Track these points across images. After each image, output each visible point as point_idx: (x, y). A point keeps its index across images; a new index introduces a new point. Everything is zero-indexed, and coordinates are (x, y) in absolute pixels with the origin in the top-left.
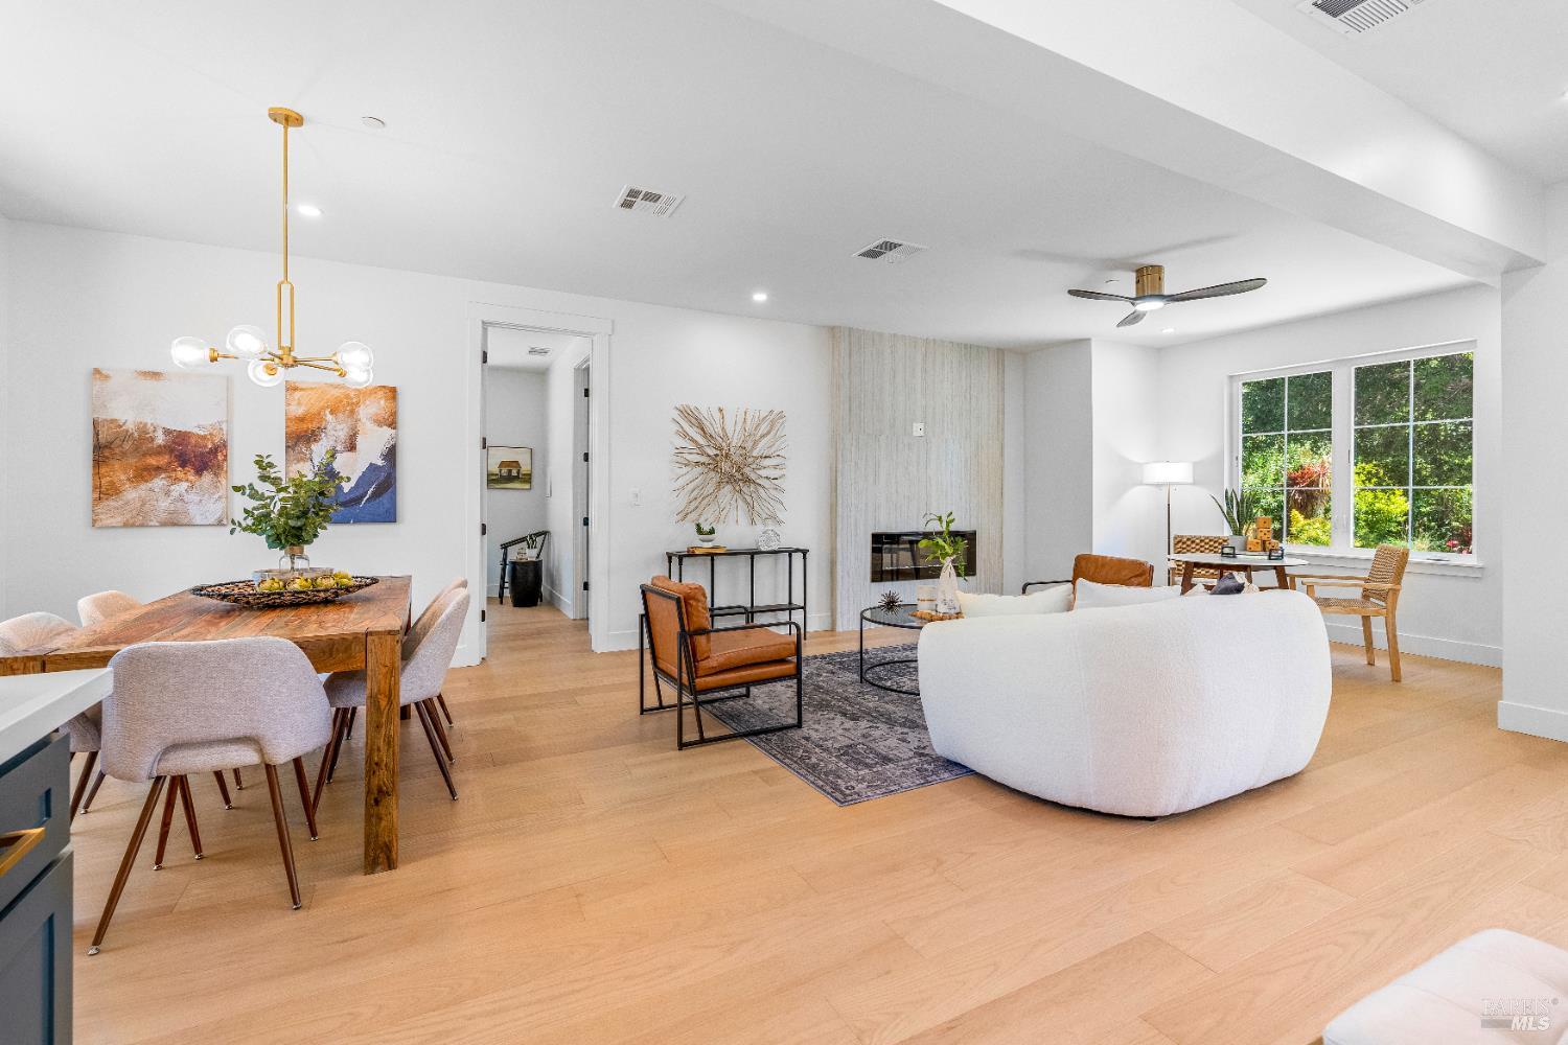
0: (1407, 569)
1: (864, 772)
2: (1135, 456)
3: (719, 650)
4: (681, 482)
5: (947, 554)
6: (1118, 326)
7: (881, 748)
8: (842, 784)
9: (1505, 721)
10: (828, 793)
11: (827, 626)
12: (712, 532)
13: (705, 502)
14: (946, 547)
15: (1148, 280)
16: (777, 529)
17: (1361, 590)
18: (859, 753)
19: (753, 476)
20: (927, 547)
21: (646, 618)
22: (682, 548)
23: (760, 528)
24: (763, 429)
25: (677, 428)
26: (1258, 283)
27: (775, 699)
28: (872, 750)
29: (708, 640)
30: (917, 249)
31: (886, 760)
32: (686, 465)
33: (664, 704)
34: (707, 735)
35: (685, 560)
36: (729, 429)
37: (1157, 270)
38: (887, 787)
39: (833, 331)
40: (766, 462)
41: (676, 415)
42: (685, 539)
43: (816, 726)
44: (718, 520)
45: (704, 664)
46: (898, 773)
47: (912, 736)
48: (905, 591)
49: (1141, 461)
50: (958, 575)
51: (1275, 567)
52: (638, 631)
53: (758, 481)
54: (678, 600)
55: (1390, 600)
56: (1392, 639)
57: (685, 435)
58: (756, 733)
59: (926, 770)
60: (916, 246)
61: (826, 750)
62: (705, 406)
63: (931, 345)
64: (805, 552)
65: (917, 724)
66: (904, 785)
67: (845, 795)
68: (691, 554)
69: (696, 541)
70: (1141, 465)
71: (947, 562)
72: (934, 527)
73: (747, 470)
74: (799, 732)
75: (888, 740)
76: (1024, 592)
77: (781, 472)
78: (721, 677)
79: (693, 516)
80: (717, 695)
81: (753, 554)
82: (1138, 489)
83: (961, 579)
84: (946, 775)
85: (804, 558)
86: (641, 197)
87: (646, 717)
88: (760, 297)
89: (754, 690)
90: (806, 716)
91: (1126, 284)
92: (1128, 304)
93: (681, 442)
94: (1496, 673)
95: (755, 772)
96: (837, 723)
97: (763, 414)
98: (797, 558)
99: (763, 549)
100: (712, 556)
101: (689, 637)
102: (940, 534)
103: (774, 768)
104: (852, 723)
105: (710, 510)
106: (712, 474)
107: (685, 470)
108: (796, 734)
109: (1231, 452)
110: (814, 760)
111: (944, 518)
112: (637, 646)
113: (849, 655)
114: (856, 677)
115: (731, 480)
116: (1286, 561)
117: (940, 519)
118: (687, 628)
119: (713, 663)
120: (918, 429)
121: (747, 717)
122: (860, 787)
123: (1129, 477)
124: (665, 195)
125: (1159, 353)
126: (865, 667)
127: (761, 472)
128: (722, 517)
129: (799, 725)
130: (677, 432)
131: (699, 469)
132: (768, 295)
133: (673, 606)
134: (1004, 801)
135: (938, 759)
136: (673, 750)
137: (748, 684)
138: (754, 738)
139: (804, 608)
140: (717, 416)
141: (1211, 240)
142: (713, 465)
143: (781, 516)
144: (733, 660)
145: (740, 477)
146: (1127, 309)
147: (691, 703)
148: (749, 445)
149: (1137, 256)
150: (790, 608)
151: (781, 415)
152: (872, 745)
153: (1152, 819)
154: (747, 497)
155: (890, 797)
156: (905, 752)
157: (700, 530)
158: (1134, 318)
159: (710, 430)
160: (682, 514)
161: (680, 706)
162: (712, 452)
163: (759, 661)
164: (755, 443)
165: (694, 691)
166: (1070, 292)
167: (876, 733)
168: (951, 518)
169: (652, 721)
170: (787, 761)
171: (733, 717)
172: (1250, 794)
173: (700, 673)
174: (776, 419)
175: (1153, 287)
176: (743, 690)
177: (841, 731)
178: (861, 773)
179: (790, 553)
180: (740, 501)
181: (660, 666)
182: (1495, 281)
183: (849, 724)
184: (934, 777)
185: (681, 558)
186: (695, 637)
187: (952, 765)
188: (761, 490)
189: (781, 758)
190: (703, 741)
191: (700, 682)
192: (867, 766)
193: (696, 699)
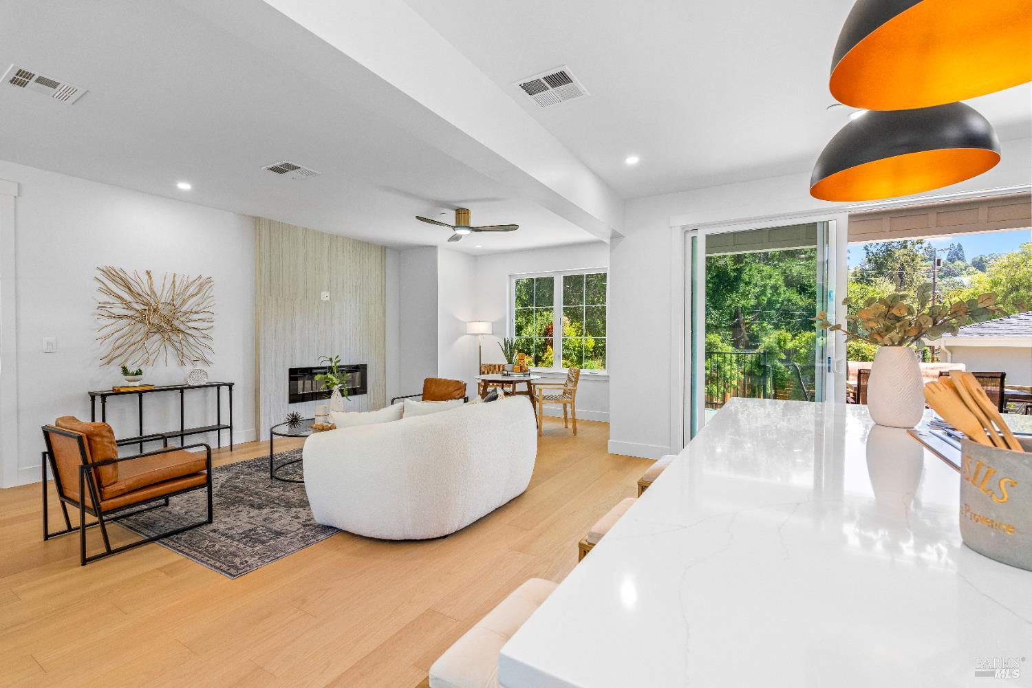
0: (580, 378)
1: (259, 547)
2: (462, 316)
3: (125, 475)
4: (105, 332)
5: (335, 384)
6: (449, 241)
7: (277, 526)
8: (237, 561)
9: (611, 450)
10: (224, 571)
11: (253, 438)
12: (139, 373)
13: (132, 348)
14: (334, 379)
15: (462, 216)
16: (206, 368)
17: (562, 390)
18: (258, 534)
19: (182, 327)
20: (321, 379)
21: (50, 455)
22: (106, 387)
23: (189, 367)
24: (192, 290)
25: (99, 285)
26: (513, 227)
27: (189, 505)
28: (269, 530)
29: (116, 469)
30: (312, 173)
31: (279, 534)
32: (111, 317)
33: (73, 527)
34: (113, 547)
35: (108, 398)
36: (157, 288)
37: (466, 212)
38: (273, 555)
39: (257, 220)
40: (196, 317)
41: (99, 275)
42: (111, 378)
43: (227, 519)
44: (146, 362)
45: (109, 490)
46: (286, 543)
47: (303, 513)
48: (305, 410)
49: (465, 321)
50: (343, 396)
51: (526, 381)
52: (40, 465)
53: (186, 331)
54: (80, 439)
55: (573, 394)
56: (574, 413)
57: (109, 292)
58: (167, 535)
59: (308, 536)
60: (313, 171)
61: (232, 537)
62: (132, 268)
63: (333, 237)
64: (230, 386)
65: (305, 504)
66: (289, 551)
67: (238, 569)
68: (116, 392)
69: (122, 382)
70: (466, 323)
71: (336, 388)
72: (327, 364)
73: (176, 323)
74: (211, 527)
75: (283, 520)
76: (392, 403)
77: (210, 324)
78: (128, 497)
79: (119, 361)
80: (127, 511)
81: (182, 389)
82: (466, 336)
83: (345, 398)
84: (322, 536)
85: (231, 390)
86: (34, 79)
87: (51, 541)
88: (184, 186)
89: (173, 500)
90: (217, 512)
91: (450, 217)
92: (451, 229)
93: (105, 298)
94: (606, 425)
95: (159, 569)
96: (244, 514)
97: (191, 280)
98: (225, 391)
99: (191, 384)
100: (140, 393)
101: (92, 469)
102: (330, 368)
103: (178, 562)
104: (257, 511)
105: (138, 355)
106: (140, 325)
107: (112, 321)
108: (206, 529)
109: (510, 318)
110: (217, 547)
111: (334, 360)
112: (41, 480)
113: (263, 459)
114: (268, 475)
115: (160, 329)
116: (532, 377)
117: (331, 359)
118: (90, 461)
119: (120, 486)
120: (325, 295)
121: (162, 523)
122: (251, 561)
123: (458, 330)
124: (64, 83)
125: (475, 258)
126: (275, 467)
127: (189, 324)
128: (151, 361)
129: (210, 521)
130: (100, 290)
131: (125, 321)
132: (192, 186)
133: (74, 444)
134: (360, 546)
135: (319, 526)
136: (78, 566)
137: (166, 497)
138: (166, 540)
139: (231, 427)
140: (145, 278)
141: (494, 199)
142: (142, 318)
143: (209, 358)
144: (142, 481)
145: (170, 328)
146: (451, 233)
147: (98, 523)
148: (178, 302)
149: (455, 202)
150: (219, 428)
151: (209, 280)
152: (270, 526)
153: (445, 537)
154: (177, 344)
155: (277, 562)
156: (296, 525)
157: (125, 371)
158: (456, 238)
159: (136, 288)
160: (105, 361)
161: (83, 527)
162: (139, 307)
163: (169, 478)
164: (184, 302)
165: (98, 511)
166: (418, 218)
167: (276, 515)
168: (338, 359)
169: (57, 545)
170: (192, 553)
171: (150, 525)
172: (498, 510)
173: (106, 496)
174: (204, 284)
175: (465, 223)
176: (163, 501)
177: (248, 520)
178: (256, 549)
179: (219, 386)
180: (170, 348)
181: (67, 495)
182: (607, 241)
183: (254, 512)
184: (313, 540)
185: (104, 397)
186: (99, 467)
187: (328, 529)
188: (191, 340)
189: (186, 550)
190: (110, 552)
191: (105, 505)
192: (263, 542)
193: (101, 519)
